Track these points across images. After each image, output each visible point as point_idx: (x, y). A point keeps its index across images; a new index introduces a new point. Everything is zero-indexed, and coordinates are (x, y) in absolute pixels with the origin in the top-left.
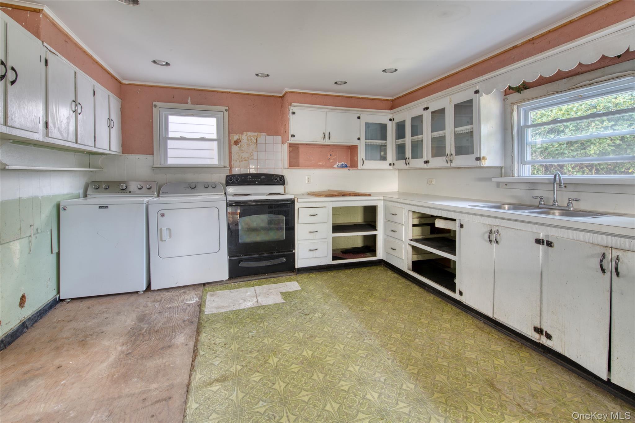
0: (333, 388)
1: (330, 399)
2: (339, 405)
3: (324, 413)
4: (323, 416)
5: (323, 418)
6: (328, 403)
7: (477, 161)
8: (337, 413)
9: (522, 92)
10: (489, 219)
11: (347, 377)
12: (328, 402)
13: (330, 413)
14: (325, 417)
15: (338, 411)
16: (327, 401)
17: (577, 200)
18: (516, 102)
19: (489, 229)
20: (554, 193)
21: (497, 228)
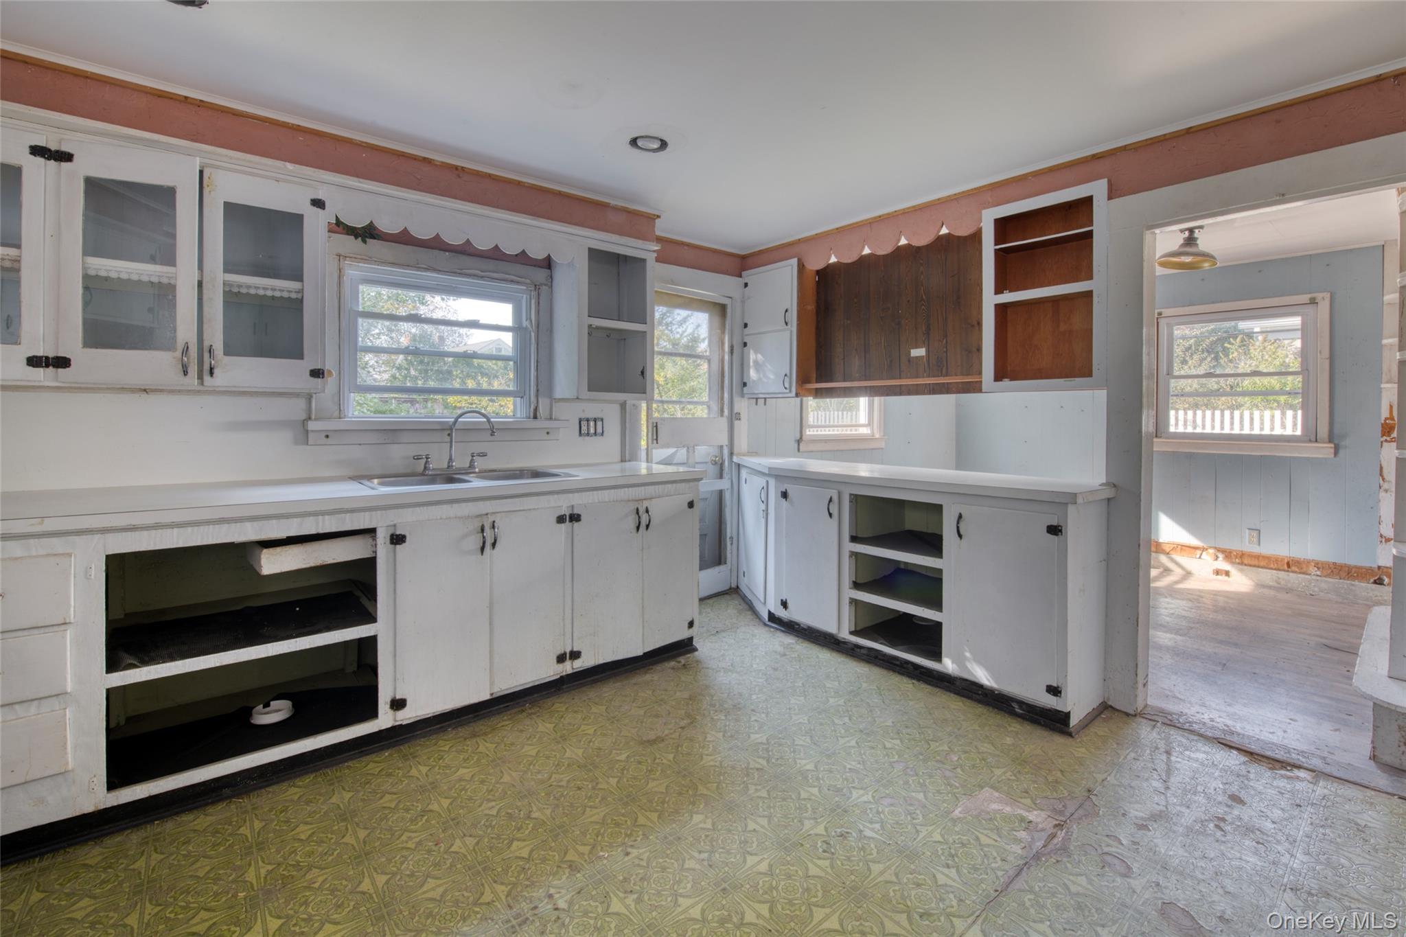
0: (777, 931)
1: (808, 928)
2: (814, 909)
3: (850, 926)
4: (858, 926)
5: (861, 924)
6: (823, 927)
7: (316, 380)
8: (834, 907)
9: (368, 240)
10: (470, 504)
11: (726, 913)
12: (820, 928)
13: (842, 917)
14: (858, 923)
15: (831, 907)
16: (820, 931)
17: (484, 455)
18: (351, 255)
19: (478, 525)
20: (451, 447)
21: (491, 519)
